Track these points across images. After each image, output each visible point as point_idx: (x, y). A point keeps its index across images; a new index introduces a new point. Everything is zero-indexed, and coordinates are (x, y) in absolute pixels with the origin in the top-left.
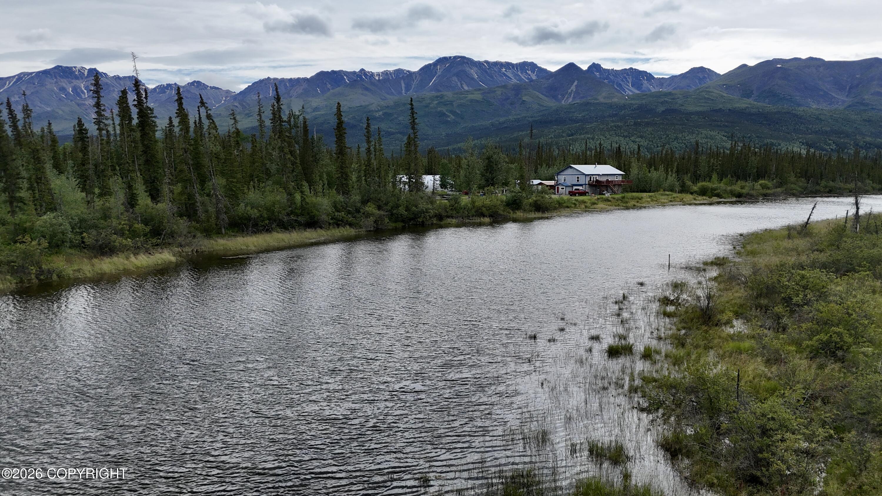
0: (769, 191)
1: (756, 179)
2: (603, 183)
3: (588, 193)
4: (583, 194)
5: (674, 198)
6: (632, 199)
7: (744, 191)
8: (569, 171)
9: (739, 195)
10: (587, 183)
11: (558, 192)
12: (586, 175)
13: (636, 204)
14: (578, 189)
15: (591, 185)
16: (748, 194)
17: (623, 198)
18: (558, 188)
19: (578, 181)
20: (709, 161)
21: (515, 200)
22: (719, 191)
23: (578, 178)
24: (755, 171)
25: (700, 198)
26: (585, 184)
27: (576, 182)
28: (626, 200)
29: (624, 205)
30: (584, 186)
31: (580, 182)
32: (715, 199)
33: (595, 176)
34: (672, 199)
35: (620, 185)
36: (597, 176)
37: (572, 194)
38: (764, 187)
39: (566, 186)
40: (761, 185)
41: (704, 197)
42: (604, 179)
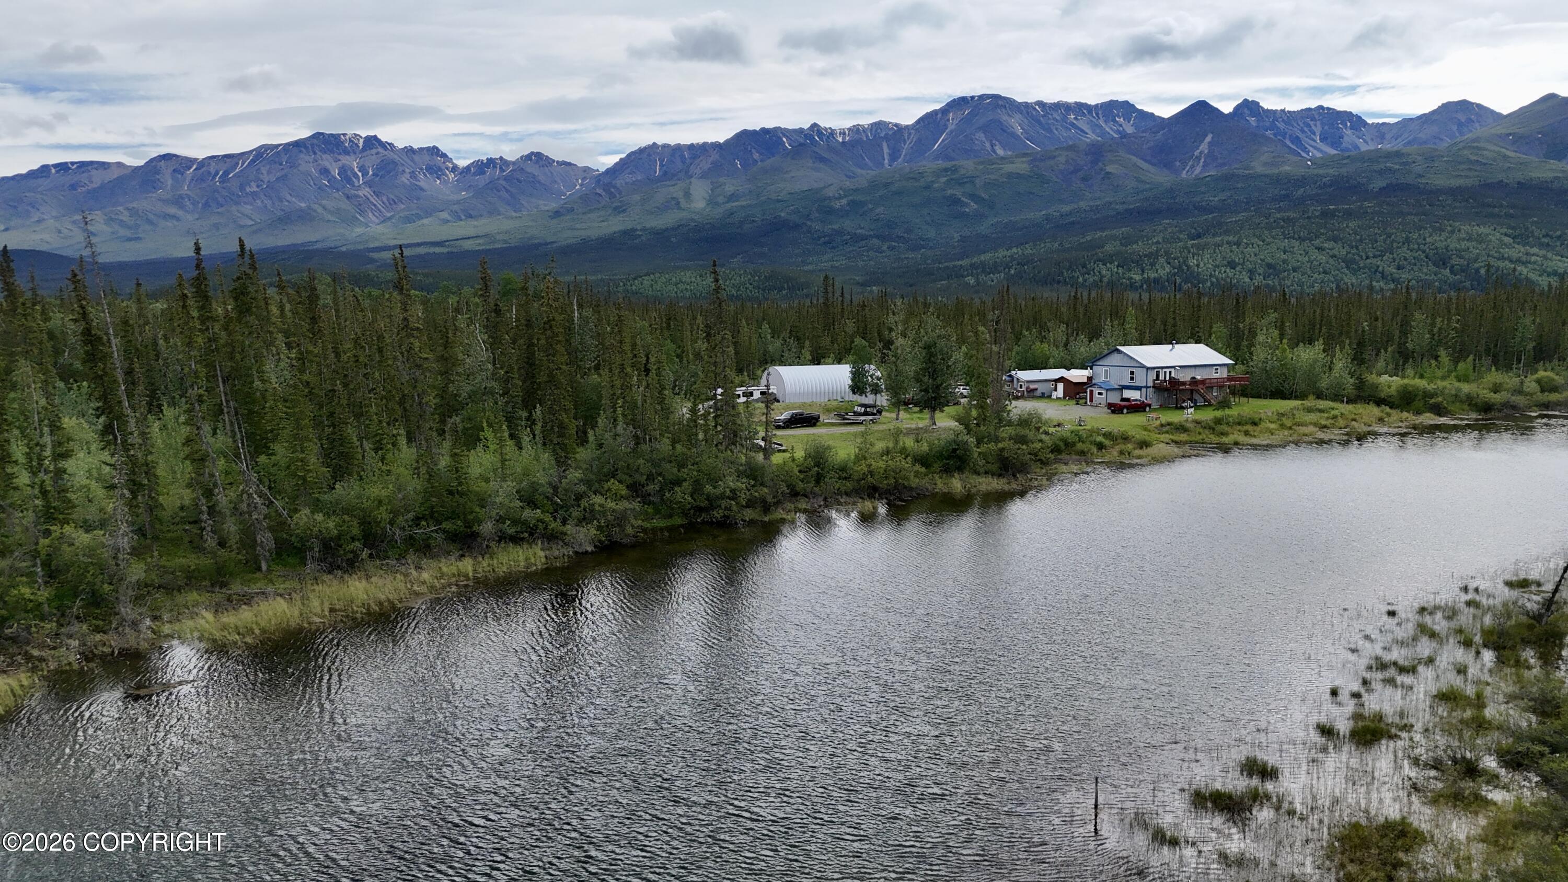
0: (1554, 397)
1: (1531, 367)
2: (1184, 383)
3: (1150, 405)
4: (1138, 408)
5: (1335, 417)
6: (1239, 424)
7: (1497, 398)
8: (1115, 359)
9: (1486, 408)
10: (1150, 384)
11: (1091, 400)
12: (1148, 369)
13: (1242, 438)
14: (1128, 400)
15: (1159, 388)
16: (1507, 405)
17: (1218, 421)
18: (1092, 392)
19: (1132, 379)
20: (1433, 324)
21: (954, 450)
22: (1440, 399)
23: (1132, 373)
24: (1531, 345)
25: (1395, 415)
26: (1147, 387)
27: (1127, 382)
28: (1225, 428)
29: (1214, 439)
30: (1144, 390)
31: (1136, 383)
32: (1429, 419)
33: (1168, 371)
34: (1328, 423)
35: (1221, 387)
36: (1172, 370)
37: (1115, 409)
38: (1547, 387)
39: (1107, 390)
40: (1538, 381)
41: (1405, 415)
42: (1185, 377)
